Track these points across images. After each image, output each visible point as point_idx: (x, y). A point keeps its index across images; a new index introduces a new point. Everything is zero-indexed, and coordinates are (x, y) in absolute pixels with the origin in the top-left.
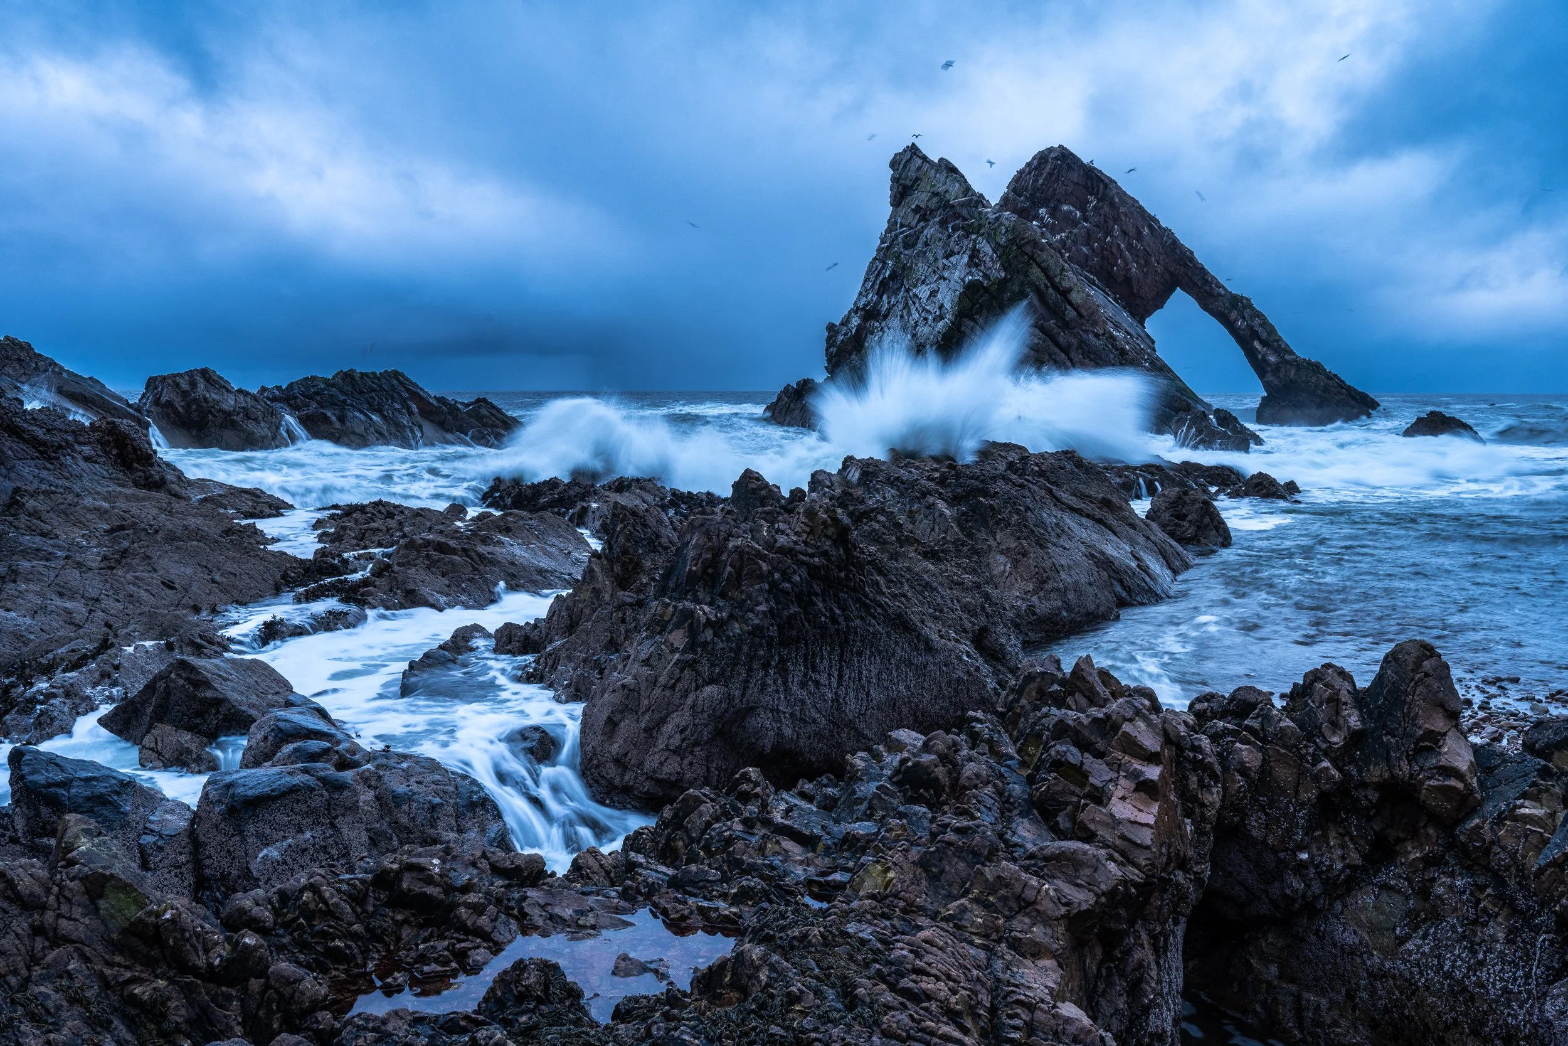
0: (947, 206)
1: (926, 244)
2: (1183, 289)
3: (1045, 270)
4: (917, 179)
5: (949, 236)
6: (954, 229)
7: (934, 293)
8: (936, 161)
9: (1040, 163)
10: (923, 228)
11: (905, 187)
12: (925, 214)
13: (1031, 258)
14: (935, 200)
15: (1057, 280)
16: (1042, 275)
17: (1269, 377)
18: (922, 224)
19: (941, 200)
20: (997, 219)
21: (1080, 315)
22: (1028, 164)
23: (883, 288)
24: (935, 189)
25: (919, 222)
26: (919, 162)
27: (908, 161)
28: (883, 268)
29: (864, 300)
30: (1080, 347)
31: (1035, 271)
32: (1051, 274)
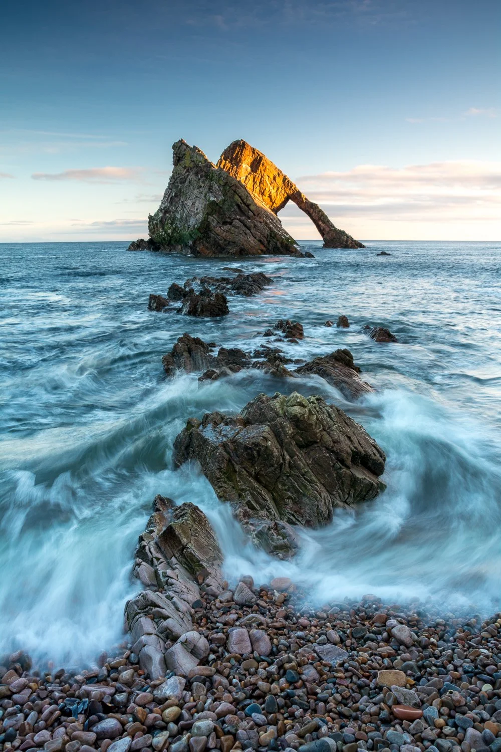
0: (197, 166)
1: (190, 182)
2: (292, 200)
3: (240, 197)
4: (184, 154)
5: (199, 179)
6: (201, 177)
7: (193, 204)
8: (192, 147)
9: (234, 147)
10: (188, 175)
11: (179, 158)
12: (188, 170)
13: (235, 192)
14: (192, 164)
15: (245, 201)
16: (239, 199)
17: (325, 236)
18: (187, 174)
19: (195, 164)
20: (220, 174)
21: (254, 215)
22: (229, 147)
23: (172, 201)
24: (193, 160)
25: (186, 173)
26: (185, 147)
27: (180, 146)
28: (171, 192)
29: (164, 206)
30: (254, 227)
31: (237, 197)
32: (243, 198)
